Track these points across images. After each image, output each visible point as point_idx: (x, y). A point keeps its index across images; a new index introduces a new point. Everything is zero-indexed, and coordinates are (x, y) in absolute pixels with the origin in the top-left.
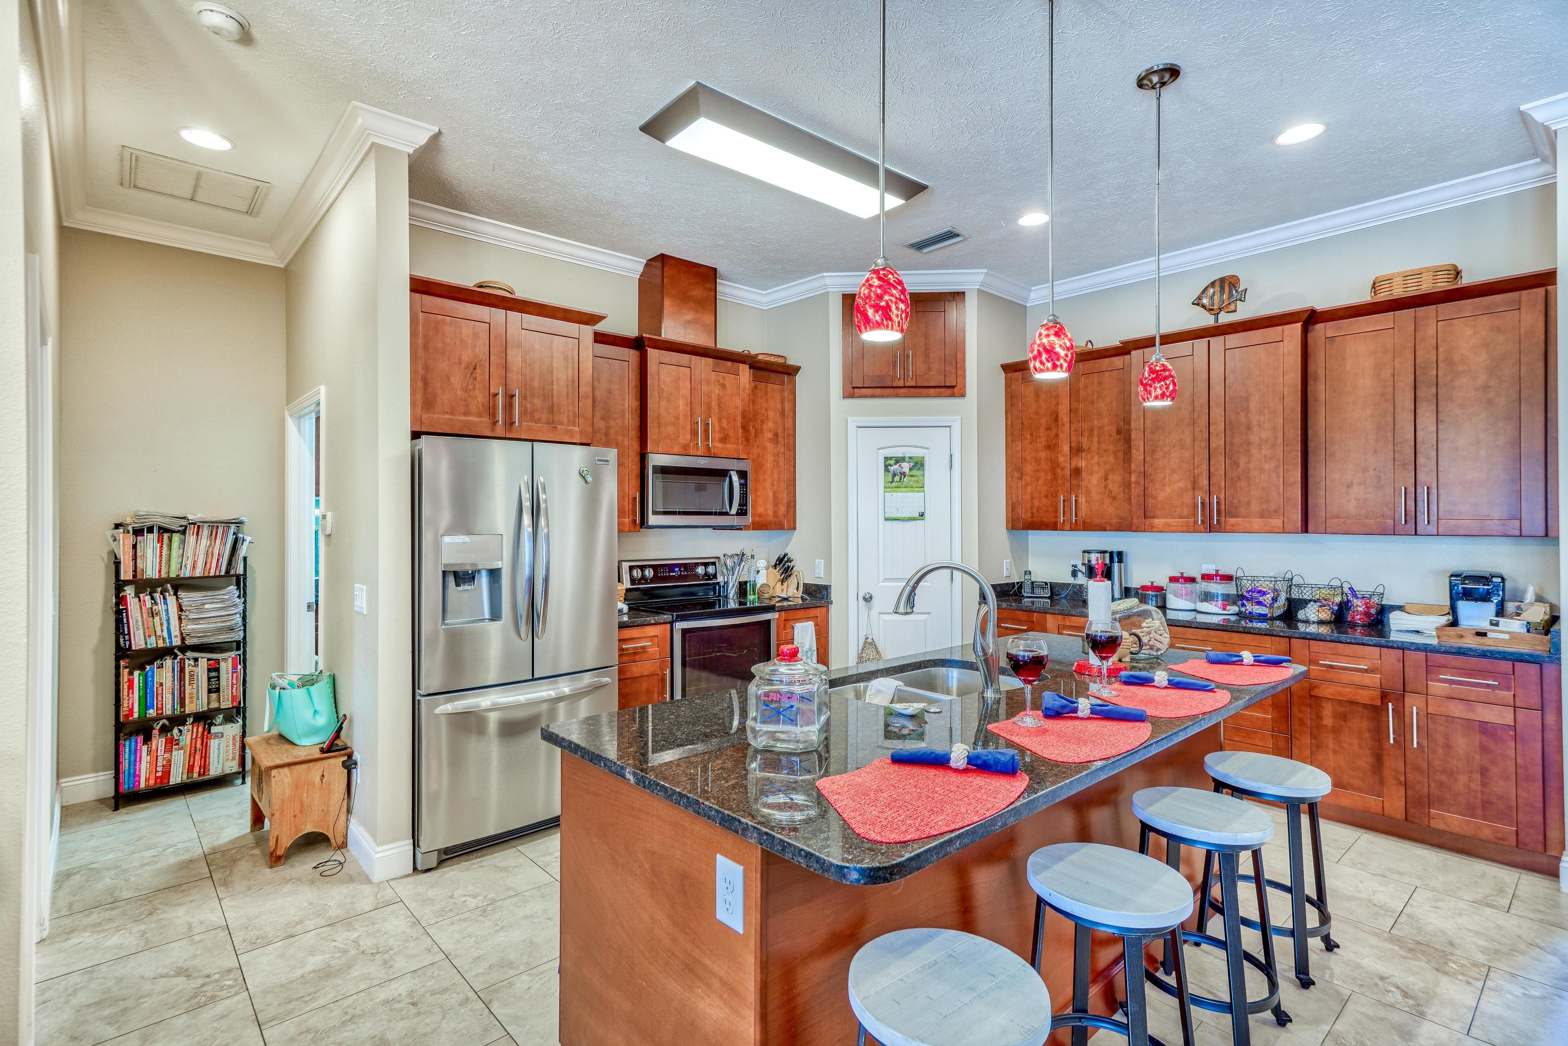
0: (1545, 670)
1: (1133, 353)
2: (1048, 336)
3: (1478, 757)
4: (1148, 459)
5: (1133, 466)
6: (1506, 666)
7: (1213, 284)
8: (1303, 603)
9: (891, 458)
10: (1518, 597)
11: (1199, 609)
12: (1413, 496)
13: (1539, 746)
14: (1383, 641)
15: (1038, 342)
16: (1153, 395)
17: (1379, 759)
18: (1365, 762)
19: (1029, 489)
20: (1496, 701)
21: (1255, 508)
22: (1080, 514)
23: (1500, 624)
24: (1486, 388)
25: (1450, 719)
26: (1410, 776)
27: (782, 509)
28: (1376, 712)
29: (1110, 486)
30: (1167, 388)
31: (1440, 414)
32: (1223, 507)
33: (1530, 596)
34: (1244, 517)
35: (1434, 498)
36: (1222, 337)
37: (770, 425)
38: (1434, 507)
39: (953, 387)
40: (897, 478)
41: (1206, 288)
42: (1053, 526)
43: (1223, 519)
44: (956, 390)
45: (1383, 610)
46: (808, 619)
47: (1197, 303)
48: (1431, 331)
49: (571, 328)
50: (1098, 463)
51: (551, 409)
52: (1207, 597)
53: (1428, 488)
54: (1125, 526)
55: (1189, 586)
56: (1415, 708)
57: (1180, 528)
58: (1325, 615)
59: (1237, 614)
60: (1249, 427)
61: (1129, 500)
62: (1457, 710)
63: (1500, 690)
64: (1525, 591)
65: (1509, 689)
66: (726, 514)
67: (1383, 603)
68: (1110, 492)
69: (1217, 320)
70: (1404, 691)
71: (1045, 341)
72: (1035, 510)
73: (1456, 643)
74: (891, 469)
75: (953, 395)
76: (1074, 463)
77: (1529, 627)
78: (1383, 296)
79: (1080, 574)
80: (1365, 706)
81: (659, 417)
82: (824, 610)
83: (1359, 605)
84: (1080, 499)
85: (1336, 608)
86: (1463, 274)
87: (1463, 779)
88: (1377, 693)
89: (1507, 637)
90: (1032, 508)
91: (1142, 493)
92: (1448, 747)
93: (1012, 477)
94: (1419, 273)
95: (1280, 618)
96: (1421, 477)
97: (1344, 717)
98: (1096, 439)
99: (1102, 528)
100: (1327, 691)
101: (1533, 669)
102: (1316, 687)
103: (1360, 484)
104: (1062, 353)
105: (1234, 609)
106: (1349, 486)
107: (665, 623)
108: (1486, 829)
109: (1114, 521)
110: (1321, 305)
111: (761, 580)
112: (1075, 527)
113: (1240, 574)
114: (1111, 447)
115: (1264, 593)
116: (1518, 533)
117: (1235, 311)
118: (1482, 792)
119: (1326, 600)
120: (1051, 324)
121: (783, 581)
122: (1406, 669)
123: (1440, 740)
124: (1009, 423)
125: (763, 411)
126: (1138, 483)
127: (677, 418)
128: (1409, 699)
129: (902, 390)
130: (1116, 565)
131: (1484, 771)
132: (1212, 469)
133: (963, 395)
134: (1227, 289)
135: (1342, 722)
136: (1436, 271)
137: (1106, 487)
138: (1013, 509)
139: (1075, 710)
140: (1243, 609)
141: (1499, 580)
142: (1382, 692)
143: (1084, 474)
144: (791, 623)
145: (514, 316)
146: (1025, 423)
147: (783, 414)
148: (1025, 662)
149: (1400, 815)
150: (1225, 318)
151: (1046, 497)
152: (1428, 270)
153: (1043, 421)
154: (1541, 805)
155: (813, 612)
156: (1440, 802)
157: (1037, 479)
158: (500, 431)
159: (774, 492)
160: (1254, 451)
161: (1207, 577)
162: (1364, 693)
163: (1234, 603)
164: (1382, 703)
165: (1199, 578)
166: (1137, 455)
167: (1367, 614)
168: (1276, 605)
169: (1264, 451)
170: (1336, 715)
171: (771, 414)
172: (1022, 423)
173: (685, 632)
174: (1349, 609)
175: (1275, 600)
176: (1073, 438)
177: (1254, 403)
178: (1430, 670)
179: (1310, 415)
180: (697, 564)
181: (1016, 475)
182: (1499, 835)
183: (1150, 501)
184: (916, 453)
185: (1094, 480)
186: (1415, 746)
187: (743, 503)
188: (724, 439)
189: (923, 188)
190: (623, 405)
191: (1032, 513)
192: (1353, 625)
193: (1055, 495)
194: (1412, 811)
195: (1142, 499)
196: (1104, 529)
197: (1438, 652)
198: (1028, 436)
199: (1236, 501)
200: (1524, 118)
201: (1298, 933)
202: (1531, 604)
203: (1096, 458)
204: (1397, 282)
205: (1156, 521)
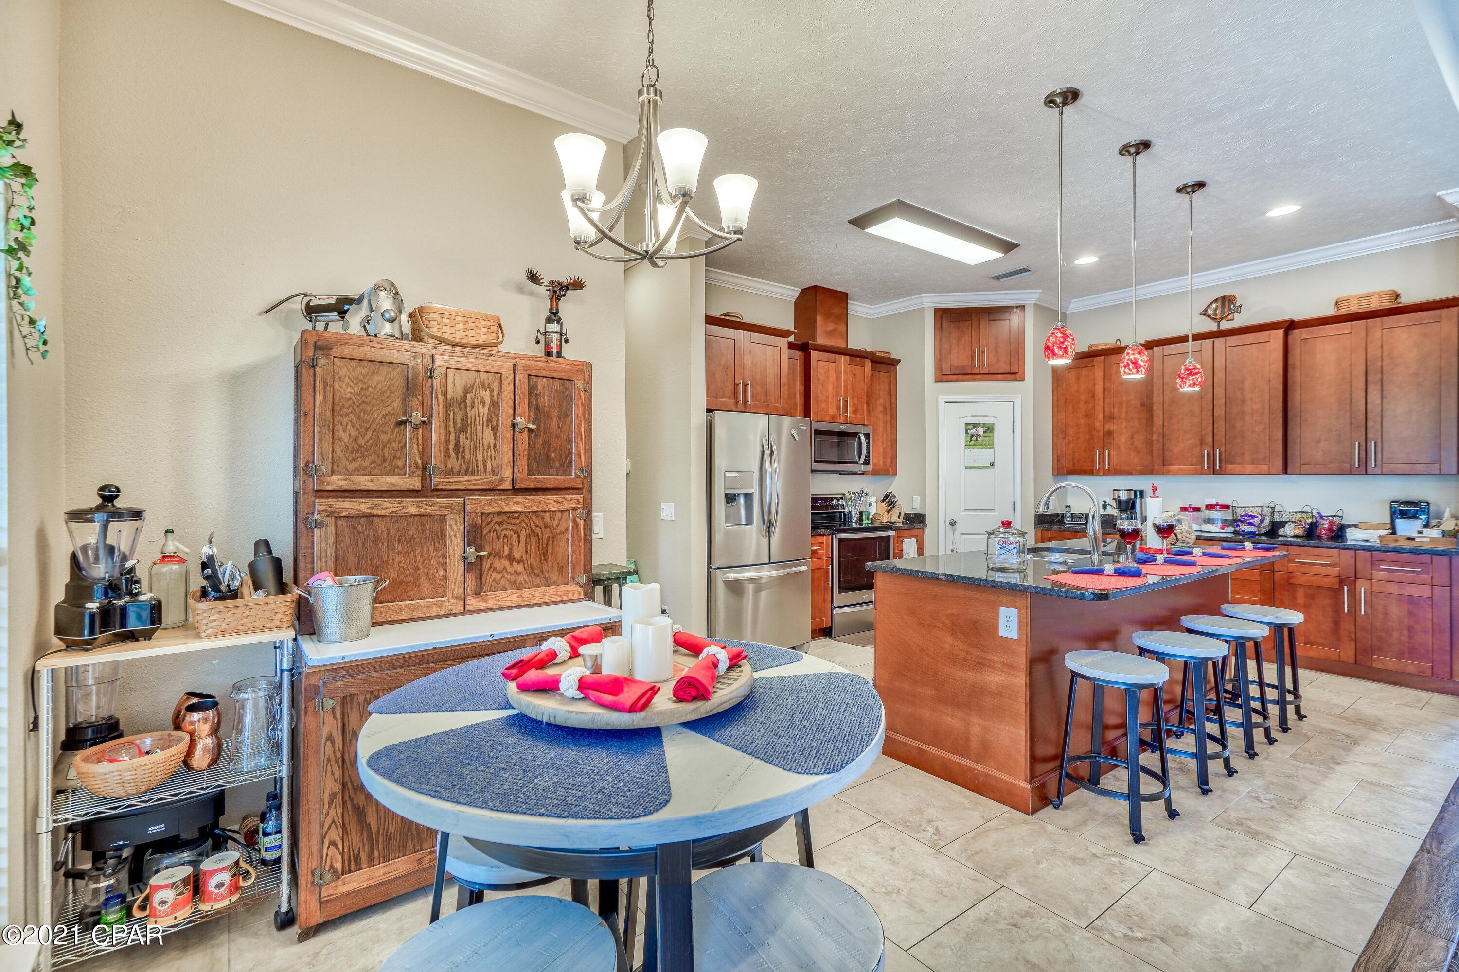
0: (1453, 561)
1: (1155, 349)
2: (1133, 354)
3: (1406, 620)
4: (1166, 424)
5: (1154, 429)
6: (1426, 558)
7: (1216, 301)
8: (1283, 524)
9: (970, 424)
10: (1439, 516)
11: (1203, 529)
12: (1364, 448)
13: (1448, 610)
14: (1341, 545)
15: (1127, 357)
16: (1188, 384)
17: (1337, 623)
18: (1327, 626)
19: (1071, 446)
20: (1419, 582)
21: (1247, 457)
22: (1111, 464)
23: (1424, 532)
24: (1416, 375)
25: (1387, 595)
26: (1359, 634)
27: (889, 461)
28: (1336, 592)
29: (1136, 443)
30: (1197, 380)
31: (1384, 392)
32: (1223, 457)
33: (1447, 515)
34: (1240, 464)
35: (1379, 449)
36: (1224, 338)
37: (881, 401)
38: (1379, 456)
39: (1016, 373)
40: (974, 438)
41: (1211, 304)
42: (1091, 472)
43: (1223, 465)
44: (1018, 375)
45: (1342, 528)
46: (912, 537)
47: (1204, 313)
48: (1378, 335)
49: (776, 340)
50: (1126, 427)
51: (766, 393)
52: (1209, 521)
53: (1375, 443)
54: (1148, 471)
55: (1195, 513)
56: (1363, 589)
57: (1191, 472)
58: (1299, 531)
59: (1233, 533)
60: (1243, 401)
61: (1151, 453)
62: (1392, 588)
63: (1423, 574)
64: (1444, 512)
65: (1428, 574)
66: (857, 463)
67: (1342, 523)
68: (1136, 447)
69: (1219, 326)
70: (1356, 578)
71: (1132, 357)
72: (1076, 461)
73: (1392, 545)
74: (970, 432)
75: (1016, 379)
76: (1107, 427)
77: (1444, 534)
78: (1343, 311)
79: (1108, 507)
80: (1328, 589)
81: (817, 397)
82: (921, 531)
83: (1325, 524)
84: (1112, 453)
85: (1307, 527)
86: (1402, 295)
87: (1396, 634)
88: (1336, 580)
89: (1428, 540)
90: (1073, 459)
91: (1161, 448)
92: (1386, 614)
93: (1057, 437)
94: (1369, 296)
95: (1265, 534)
96: (1370, 435)
97: (1312, 597)
98: (1124, 410)
99: (1130, 474)
100: (1301, 580)
101: (1445, 560)
102: (1293, 577)
103: (1326, 440)
104: (1142, 364)
105: (1232, 529)
106: (1318, 441)
107: (828, 535)
108: (1411, 667)
109: (1139, 468)
110: (1297, 317)
111: (873, 511)
112: (1107, 473)
113: (1235, 504)
114: (1136, 416)
115: (1253, 517)
116: (1438, 472)
117: (1233, 320)
118: (1409, 642)
119: (1300, 521)
120: (1135, 347)
121: (888, 511)
122: (1357, 563)
123: (1381, 609)
124: (1055, 399)
125: (877, 392)
126: (1158, 441)
127: (828, 398)
128: (1359, 582)
129: (979, 376)
130: (1138, 500)
131: (1410, 629)
132: (1216, 431)
133: (1023, 379)
134: (1227, 305)
135: (1311, 601)
136: (1382, 295)
137: (1132, 444)
138: (1058, 461)
139: (1155, 560)
140: (1237, 529)
141: (1425, 504)
142: (1340, 579)
143: (1115, 435)
144: (901, 539)
145: (747, 334)
146: (1068, 398)
147: (889, 394)
148: (1129, 533)
149: (1351, 660)
150: (1225, 325)
151: (1085, 451)
152: (1375, 294)
153: (1083, 397)
154: (1448, 648)
155: (915, 532)
156: (1380, 650)
157: (1078, 439)
158: (740, 407)
159: (884, 449)
160: (1247, 418)
161: (1210, 507)
162: (1327, 580)
163: (1231, 526)
164: (1340, 586)
165: (1203, 508)
166: (1158, 421)
167: (1330, 530)
168: (1262, 525)
169: (1255, 418)
170: (1307, 596)
171: (882, 393)
172: (1066, 399)
173: (840, 541)
174: (1317, 527)
175: (1262, 521)
176: (1106, 409)
177: (1248, 385)
178: (1374, 563)
179: (1290, 393)
180: (832, 499)
181: (1061, 436)
182: (1419, 670)
183: (1167, 454)
184: (988, 420)
185: (1123, 439)
186: (1363, 613)
187: (867, 457)
188: (855, 412)
189: (1017, 246)
190: (795, 389)
191: (1074, 463)
192: (1320, 538)
193: (1092, 450)
194: (1360, 657)
195: (1161, 452)
196: (1131, 474)
197: (1380, 551)
198: (1071, 408)
199: (1233, 453)
200: (1440, 200)
201: (1282, 703)
202: (1447, 520)
203: (1124, 424)
204: (1354, 302)
205: (1172, 467)
